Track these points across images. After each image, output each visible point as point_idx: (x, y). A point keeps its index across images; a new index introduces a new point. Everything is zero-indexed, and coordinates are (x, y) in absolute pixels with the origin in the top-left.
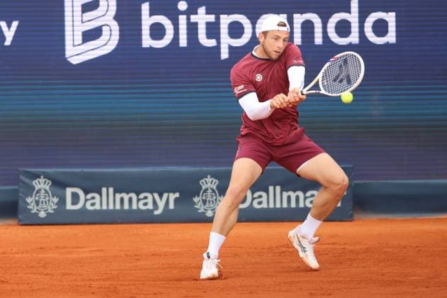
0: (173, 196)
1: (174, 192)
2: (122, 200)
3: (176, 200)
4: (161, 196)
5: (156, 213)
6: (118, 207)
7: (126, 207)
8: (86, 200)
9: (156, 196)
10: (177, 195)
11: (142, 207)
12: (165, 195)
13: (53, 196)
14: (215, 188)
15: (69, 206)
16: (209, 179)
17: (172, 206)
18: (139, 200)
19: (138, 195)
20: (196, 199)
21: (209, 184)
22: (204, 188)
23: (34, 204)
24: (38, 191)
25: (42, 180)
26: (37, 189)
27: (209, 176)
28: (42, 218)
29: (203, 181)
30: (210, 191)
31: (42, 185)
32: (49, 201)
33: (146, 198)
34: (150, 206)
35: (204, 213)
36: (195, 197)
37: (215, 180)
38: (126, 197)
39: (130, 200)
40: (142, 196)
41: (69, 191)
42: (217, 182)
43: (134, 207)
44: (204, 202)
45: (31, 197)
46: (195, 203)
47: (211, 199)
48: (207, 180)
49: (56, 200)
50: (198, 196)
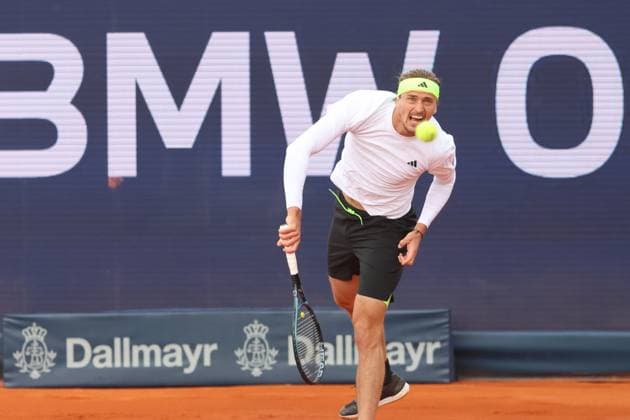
0: (209, 349)
1: (211, 343)
2: (141, 355)
3: (213, 354)
4: (193, 348)
5: (187, 371)
6: (136, 363)
7: (147, 363)
8: (93, 355)
9: (187, 348)
10: (215, 347)
11: (168, 364)
12: (199, 348)
13: (49, 350)
14: (263, 337)
15: (71, 363)
16: (256, 325)
17: (207, 362)
18: (163, 354)
19: (162, 347)
20: (239, 353)
21: (256, 331)
22: (249, 337)
23: (23, 360)
24: (30, 343)
25: (35, 328)
26: (27, 340)
27: (256, 322)
28: (36, 380)
29: (248, 328)
30: (257, 341)
31: (34, 334)
32: (44, 356)
33: (173, 351)
34: (179, 363)
35: (249, 372)
36: (236, 349)
37: (264, 327)
38: (146, 350)
39: (152, 354)
40: (167, 349)
41: (71, 343)
42: (267, 330)
43: (158, 363)
44: (250, 356)
45: (20, 351)
46: (237, 358)
47: (258, 353)
48: (254, 326)
49: (53, 355)
50: (242, 348)
